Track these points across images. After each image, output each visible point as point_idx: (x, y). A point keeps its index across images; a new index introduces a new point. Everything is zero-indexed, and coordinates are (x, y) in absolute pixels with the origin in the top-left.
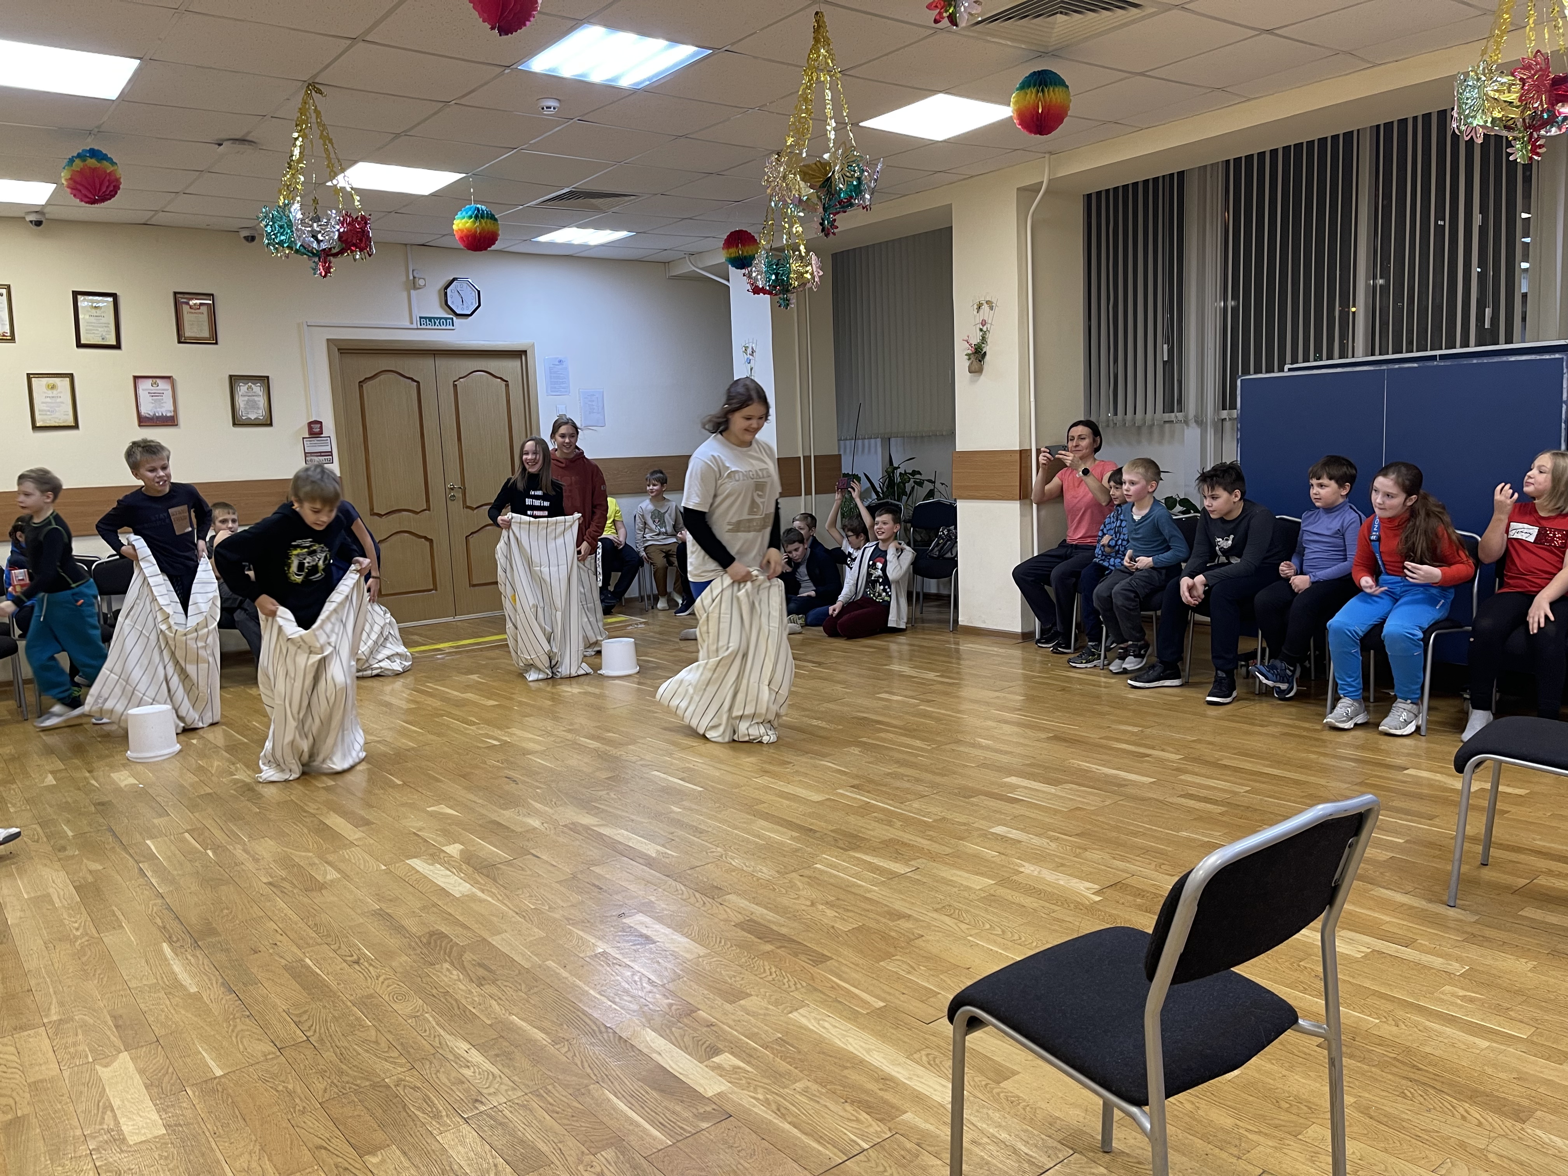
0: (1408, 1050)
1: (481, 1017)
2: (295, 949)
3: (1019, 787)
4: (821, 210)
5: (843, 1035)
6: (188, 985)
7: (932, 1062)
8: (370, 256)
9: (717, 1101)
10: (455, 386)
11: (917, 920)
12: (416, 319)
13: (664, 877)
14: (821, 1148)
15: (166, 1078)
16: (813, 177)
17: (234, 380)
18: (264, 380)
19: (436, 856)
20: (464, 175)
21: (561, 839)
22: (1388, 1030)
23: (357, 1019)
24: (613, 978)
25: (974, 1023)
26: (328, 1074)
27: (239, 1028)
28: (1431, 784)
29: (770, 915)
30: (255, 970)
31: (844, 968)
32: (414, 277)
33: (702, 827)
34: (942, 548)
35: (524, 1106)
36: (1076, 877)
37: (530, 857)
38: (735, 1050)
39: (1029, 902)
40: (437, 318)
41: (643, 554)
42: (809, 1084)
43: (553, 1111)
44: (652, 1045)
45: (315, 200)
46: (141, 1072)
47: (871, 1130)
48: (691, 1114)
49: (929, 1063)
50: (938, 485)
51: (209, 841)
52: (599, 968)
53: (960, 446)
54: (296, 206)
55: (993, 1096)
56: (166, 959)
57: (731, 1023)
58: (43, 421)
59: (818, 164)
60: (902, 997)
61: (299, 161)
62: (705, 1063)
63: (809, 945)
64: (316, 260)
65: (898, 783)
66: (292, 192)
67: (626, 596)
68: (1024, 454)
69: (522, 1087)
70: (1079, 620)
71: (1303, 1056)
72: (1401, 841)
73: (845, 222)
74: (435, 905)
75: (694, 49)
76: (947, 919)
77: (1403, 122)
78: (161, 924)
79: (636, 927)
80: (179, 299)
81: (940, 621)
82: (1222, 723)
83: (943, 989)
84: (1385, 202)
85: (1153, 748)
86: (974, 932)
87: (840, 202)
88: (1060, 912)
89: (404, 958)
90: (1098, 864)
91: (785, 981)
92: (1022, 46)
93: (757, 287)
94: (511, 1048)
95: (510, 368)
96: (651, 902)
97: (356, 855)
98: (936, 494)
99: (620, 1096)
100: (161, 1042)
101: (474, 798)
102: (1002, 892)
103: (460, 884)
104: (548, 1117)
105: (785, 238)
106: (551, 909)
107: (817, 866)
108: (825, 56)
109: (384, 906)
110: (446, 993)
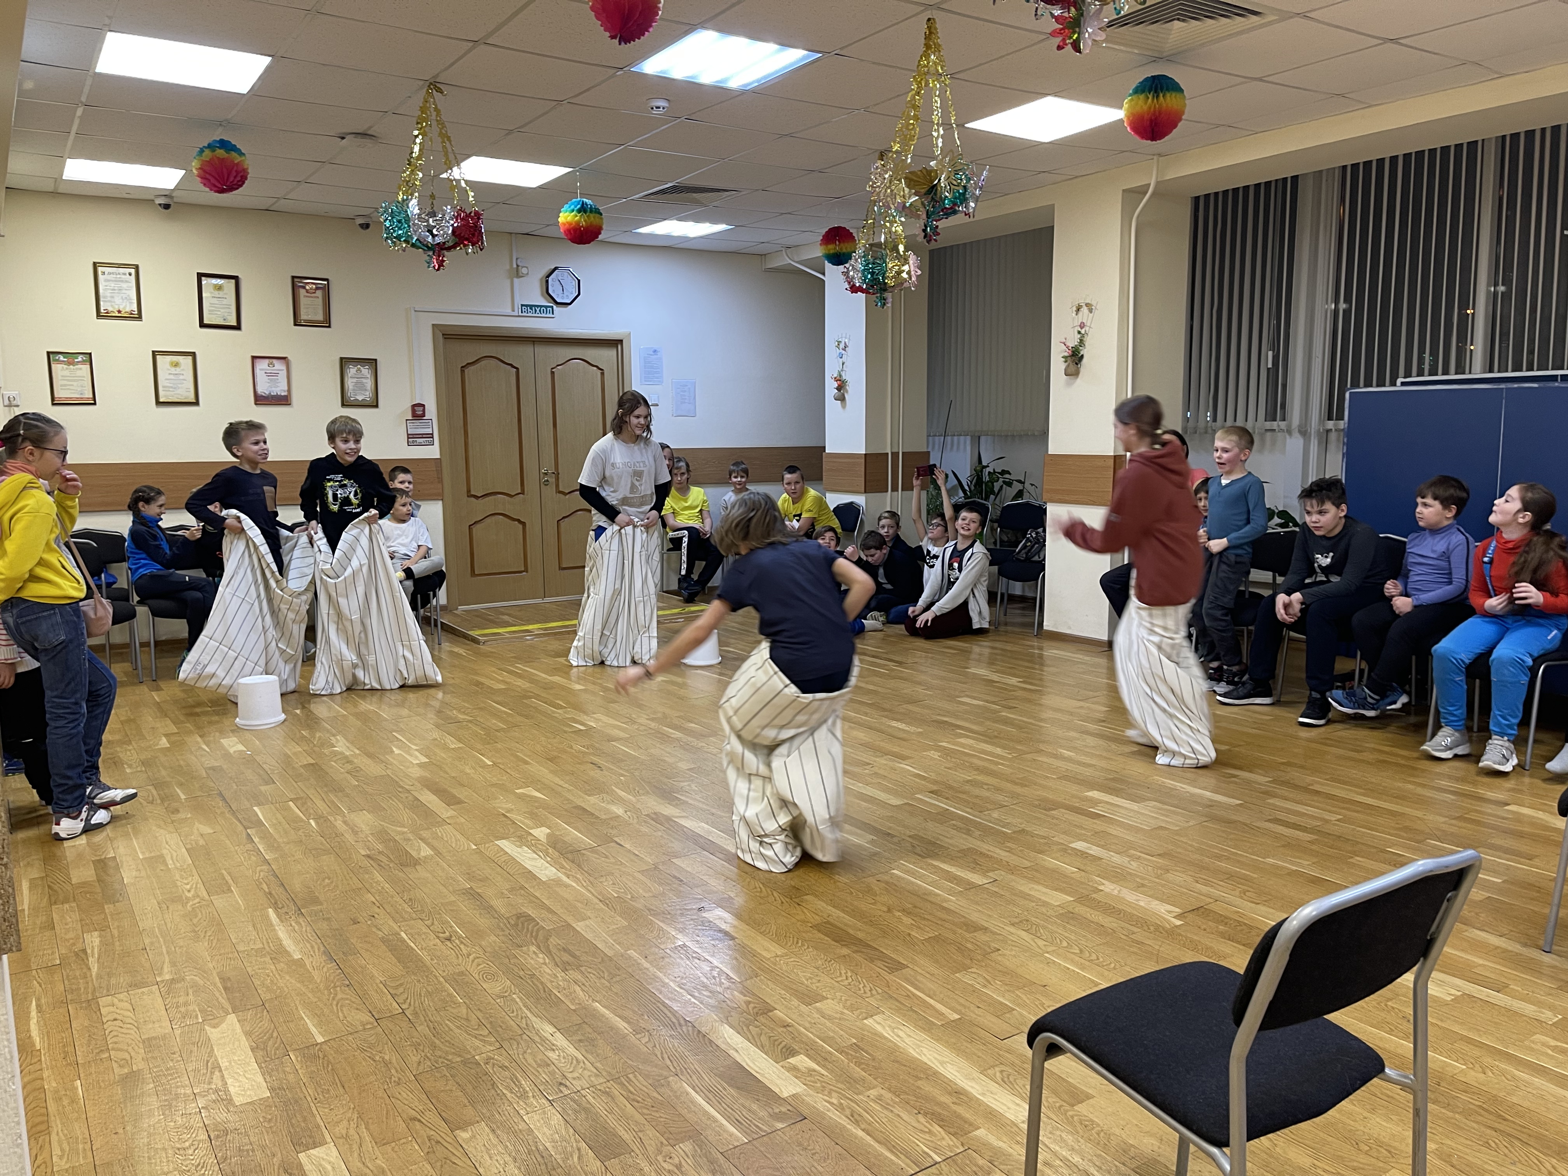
0: (1495, 1099)
1: (566, 1001)
2: (391, 923)
3: (1101, 802)
4: (924, 216)
5: (917, 1045)
6: (292, 951)
7: (1006, 1080)
8: (481, 250)
9: (793, 1103)
10: (553, 373)
11: (994, 933)
12: (517, 306)
13: (743, 874)
14: (893, 1158)
15: (271, 1042)
16: (919, 184)
17: (344, 362)
18: (372, 363)
19: (524, 839)
20: (571, 169)
21: (644, 829)
22: (1474, 1077)
23: (450, 995)
24: (692, 972)
25: (1053, 1050)
26: (421, 1048)
27: (340, 996)
28: (1533, 822)
29: (847, 919)
30: (354, 941)
31: (919, 978)
32: (518, 266)
34: (1030, 550)
35: (606, 1093)
36: (1157, 899)
37: (612, 844)
38: (811, 1052)
39: (1109, 922)
40: (538, 306)
42: (883, 1092)
43: (634, 1100)
44: (729, 1041)
45: (433, 196)
46: (248, 1034)
47: (944, 1143)
48: (766, 1113)
49: (1003, 1080)
50: (1027, 485)
51: (312, 811)
52: (679, 960)
53: (1052, 450)
54: (414, 202)
55: (1067, 1119)
56: (272, 925)
57: (807, 1025)
58: (165, 396)
59: (924, 171)
60: (977, 1011)
61: (419, 158)
62: (781, 1063)
63: (885, 951)
64: (431, 253)
65: (977, 791)
66: (410, 188)
68: (1118, 460)
69: (604, 1073)
71: (1386, 1098)
72: (1500, 881)
73: (942, 224)
74: (522, 888)
75: (804, 52)
76: (1024, 934)
77: (1530, 134)
78: (267, 890)
79: (715, 921)
80: (296, 282)
81: (1024, 625)
82: (1314, 745)
83: (1018, 1005)
84: (1509, 213)
85: (1241, 769)
86: (1050, 949)
87: (944, 209)
88: (1139, 935)
89: (493, 938)
90: (1181, 887)
91: (861, 986)
92: (1136, 51)
93: (854, 285)
94: (594, 1035)
95: (605, 356)
96: (730, 897)
97: (448, 833)
98: (1026, 494)
99: (698, 1090)
100: (267, 1006)
101: (561, 783)
102: (1082, 910)
103: (546, 868)
104: (629, 1106)
105: (883, 236)
106: (633, 898)
107: (895, 872)
108: (935, 62)
109: (474, 885)
110: (533, 976)
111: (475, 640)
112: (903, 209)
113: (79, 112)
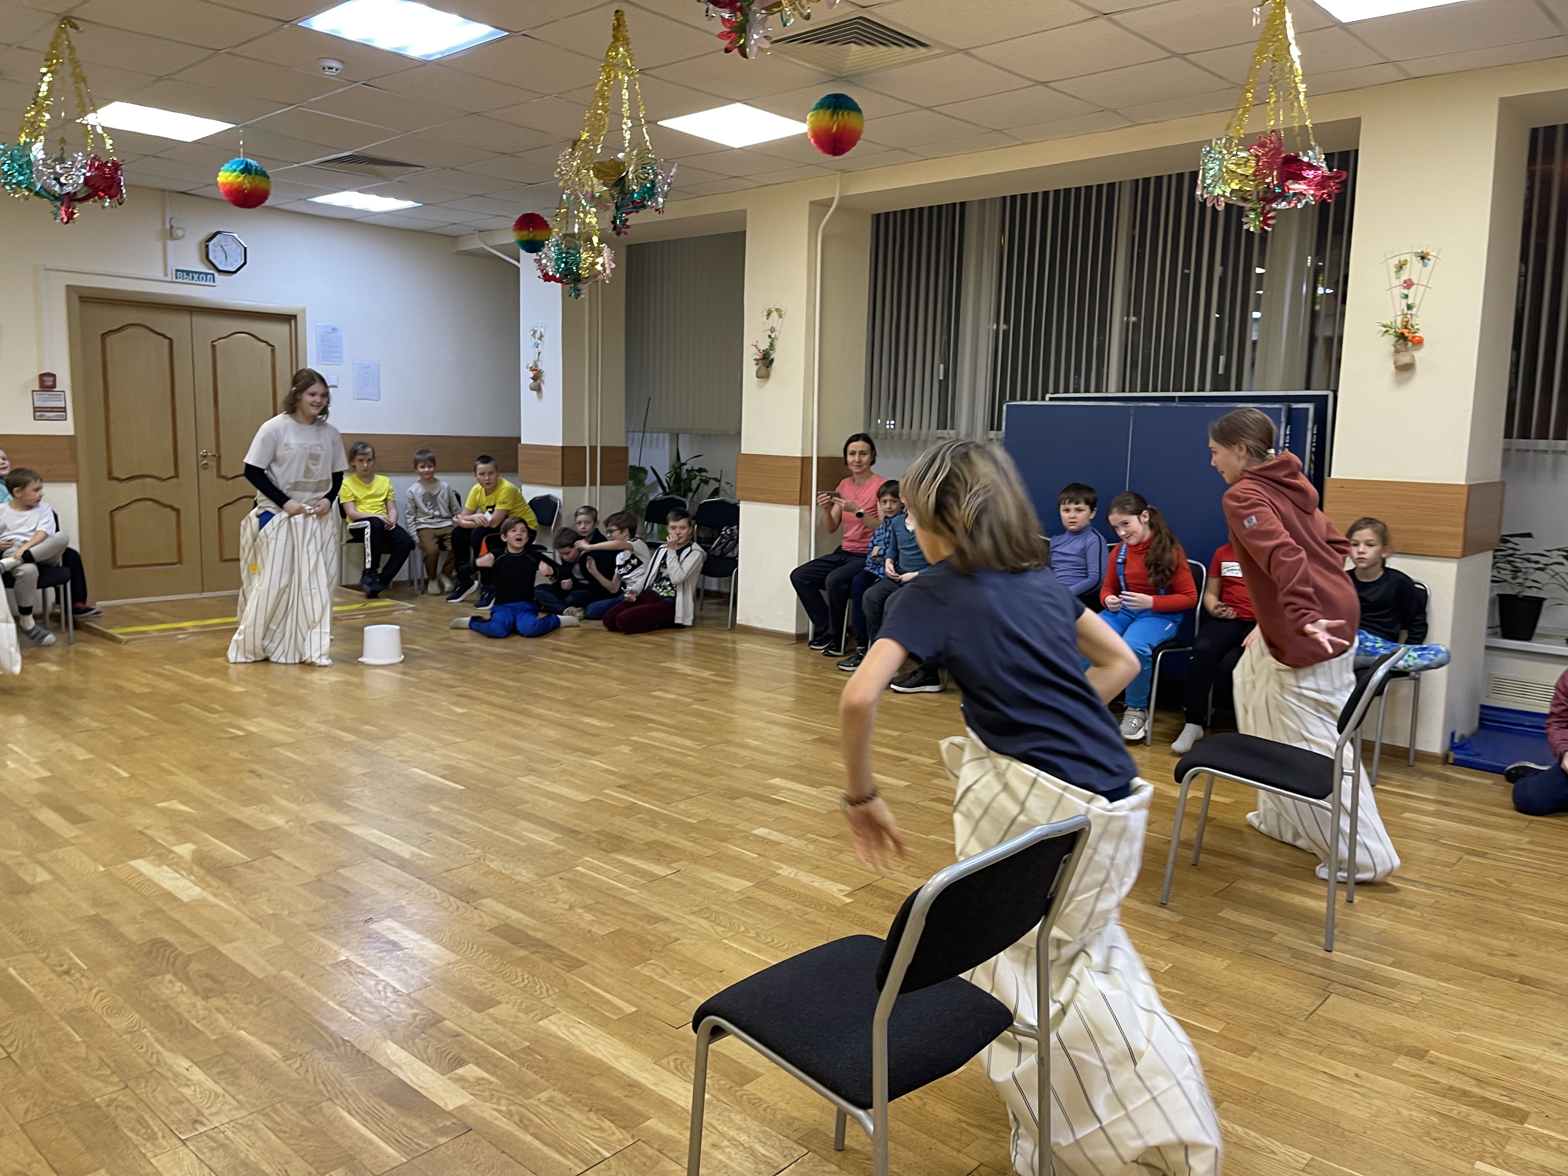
1: (205, 1031)
3: (783, 788)
4: (614, 207)
5: (592, 1041)
7: (679, 1067)
8: (121, 203)
9: (458, 1115)
10: (214, 347)
11: (675, 923)
12: (171, 272)
13: (417, 880)
14: (561, 1159)
16: (607, 174)
19: (163, 856)
20: (233, 126)
21: (310, 840)
23: (67, 1034)
24: (354, 988)
25: (717, 1032)
26: (30, 1093)
29: (526, 920)
31: (597, 973)
32: (172, 227)
33: (461, 827)
34: (724, 547)
35: (248, 1126)
36: (830, 879)
37: (270, 858)
38: (481, 1060)
39: (785, 904)
40: (196, 273)
41: (416, 538)
42: (555, 1093)
43: (280, 1131)
44: (392, 1057)
45: (63, 141)
47: (614, 1138)
48: (429, 1130)
49: (676, 1068)
50: (723, 483)
52: (340, 976)
53: (745, 450)
54: (39, 146)
55: (736, 1099)
57: (479, 1033)
59: (613, 162)
60: (654, 1002)
61: (46, 98)
62: (448, 1076)
63: (563, 950)
64: (58, 204)
65: (665, 784)
67: (395, 579)
68: (805, 461)
69: (247, 1106)
70: (850, 624)
73: (634, 219)
74: (160, 911)
75: (489, 29)
76: (704, 923)
79: (383, 933)
81: (718, 619)
83: (695, 992)
85: (910, 752)
86: (729, 934)
87: (633, 202)
88: (812, 915)
89: (120, 969)
90: (852, 866)
91: (538, 987)
92: (819, 69)
93: (547, 274)
94: (237, 1065)
95: (277, 332)
96: (402, 906)
97: (71, 855)
98: (721, 493)
99: (354, 1113)
101: (212, 794)
102: (760, 894)
103: (190, 888)
104: (274, 1137)
105: (577, 226)
106: (291, 914)
107: (579, 868)
108: (623, 55)
109: (100, 911)
110: (167, 1007)
111: (113, 639)
112: (593, 199)
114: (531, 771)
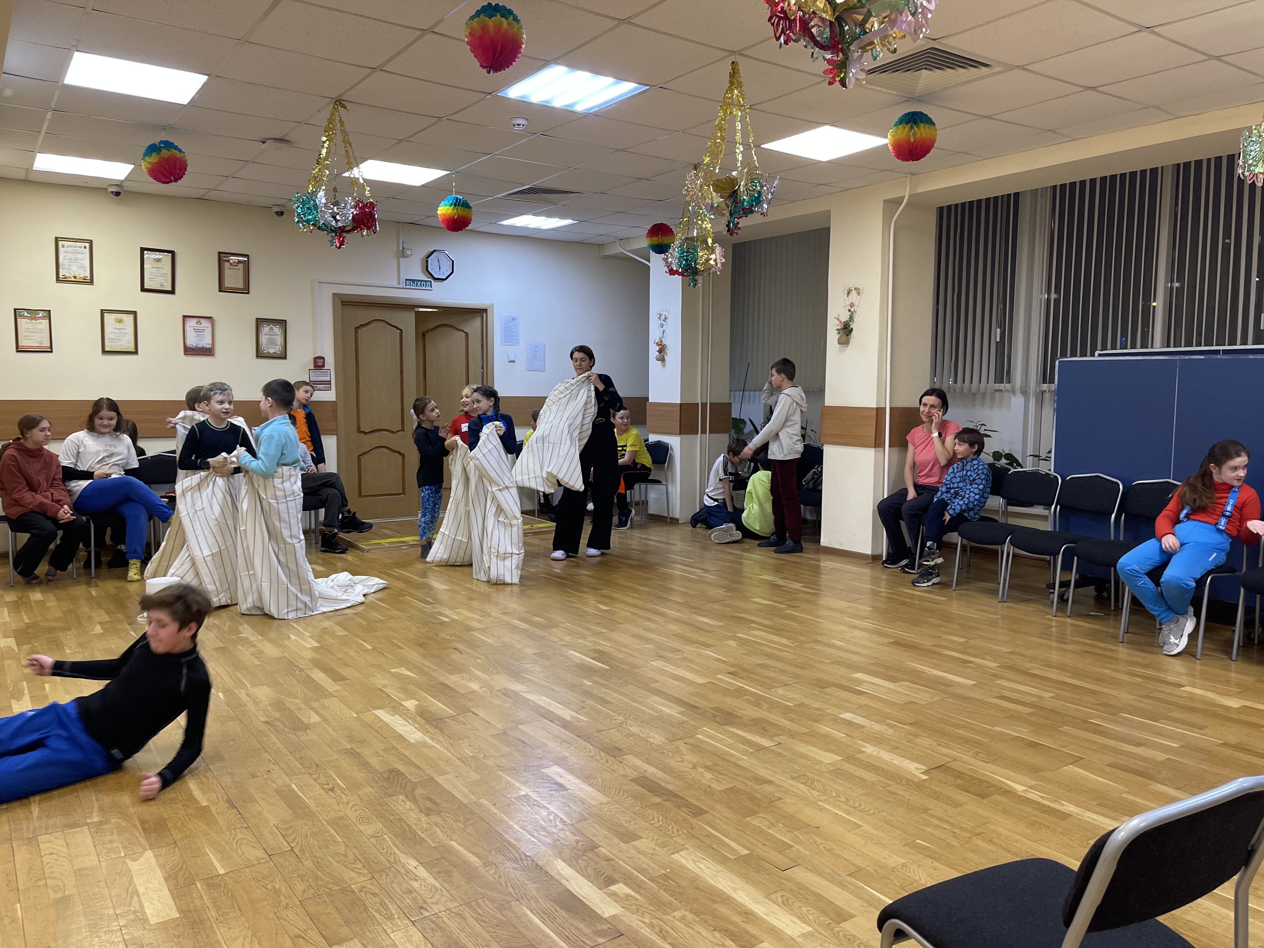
1: (428, 840)
2: (284, 776)
3: (865, 681)
4: (728, 214)
5: (714, 875)
6: (200, 800)
7: (786, 903)
8: (375, 233)
9: (612, 922)
11: (778, 786)
12: (403, 281)
13: (576, 737)
15: (181, 873)
16: (724, 189)
17: (260, 322)
18: (283, 323)
19: (396, 708)
20: (448, 172)
21: (497, 702)
23: (331, 835)
24: (533, 817)
26: (306, 878)
27: (239, 836)
28: (1204, 701)
29: (660, 774)
30: (252, 791)
31: (717, 820)
32: (403, 248)
33: (608, 698)
35: (458, 915)
36: (908, 758)
37: (470, 714)
38: (628, 881)
39: (869, 776)
40: (419, 281)
42: (686, 913)
43: (482, 921)
44: (561, 872)
45: (335, 190)
46: (162, 867)
48: (590, 931)
49: (783, 903)
51: (221, 686)
52: (522, 807)
53: (828, 402)
54: (322, 193)
55: (834, 934)
57: (625, 859)
58: (111, 346)
59: (728, 179)
60: (763, 848)
61: (326, 159)
62: (604, 890)
63: (690, 800)
64: (334, 234)
65: (766, 673)
66: (318, 181)
68: (880, 411)
69: (458, 899)
72: (1176, 746)
73: (743, 222)
74: (394, 748)
75: (635, 85)
76: (802, 787)
77: (1199, 163)
79: (552, 776)
80: (222, 257)
82: (1032, 638)
83: (796, 843)
84: (1182, 224)
85: (975, 656)
86: (823, 798)
87: (743, 209)
88: (894, 787)
89: (368, 789)
90: (927, 749)
91: (670, 827)
92: (894, 93)
93: (672, 269)
94: (451, 868)
96: (566, 757)
97: (334, 704)
99: (535, 912)
100: (178, 843)
101: (428, 664)
102: (847, 767)
103: (414, 732)
104: (477, 925)
105: (695, 231)
106: (485, 757)
107: (699, 736)
108: (738, 95)
109: (354, 746)
110: (401, 820)
111: (360, 549)
112: (711, 208)
113: (49, 115)
114: (661, 657)
